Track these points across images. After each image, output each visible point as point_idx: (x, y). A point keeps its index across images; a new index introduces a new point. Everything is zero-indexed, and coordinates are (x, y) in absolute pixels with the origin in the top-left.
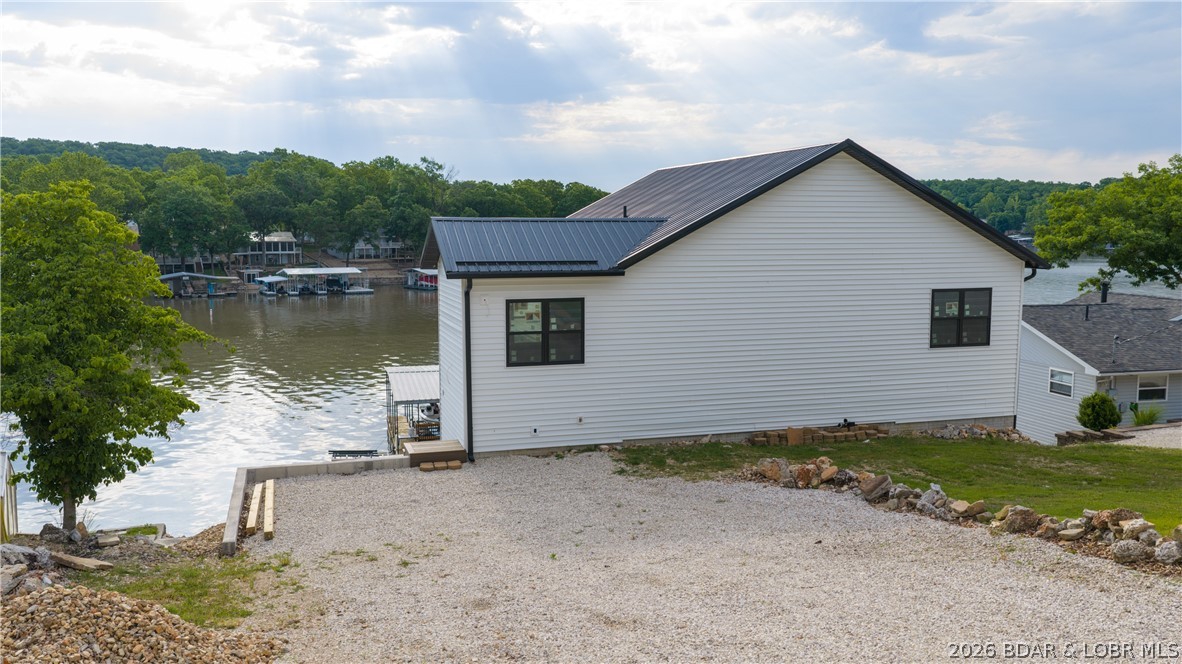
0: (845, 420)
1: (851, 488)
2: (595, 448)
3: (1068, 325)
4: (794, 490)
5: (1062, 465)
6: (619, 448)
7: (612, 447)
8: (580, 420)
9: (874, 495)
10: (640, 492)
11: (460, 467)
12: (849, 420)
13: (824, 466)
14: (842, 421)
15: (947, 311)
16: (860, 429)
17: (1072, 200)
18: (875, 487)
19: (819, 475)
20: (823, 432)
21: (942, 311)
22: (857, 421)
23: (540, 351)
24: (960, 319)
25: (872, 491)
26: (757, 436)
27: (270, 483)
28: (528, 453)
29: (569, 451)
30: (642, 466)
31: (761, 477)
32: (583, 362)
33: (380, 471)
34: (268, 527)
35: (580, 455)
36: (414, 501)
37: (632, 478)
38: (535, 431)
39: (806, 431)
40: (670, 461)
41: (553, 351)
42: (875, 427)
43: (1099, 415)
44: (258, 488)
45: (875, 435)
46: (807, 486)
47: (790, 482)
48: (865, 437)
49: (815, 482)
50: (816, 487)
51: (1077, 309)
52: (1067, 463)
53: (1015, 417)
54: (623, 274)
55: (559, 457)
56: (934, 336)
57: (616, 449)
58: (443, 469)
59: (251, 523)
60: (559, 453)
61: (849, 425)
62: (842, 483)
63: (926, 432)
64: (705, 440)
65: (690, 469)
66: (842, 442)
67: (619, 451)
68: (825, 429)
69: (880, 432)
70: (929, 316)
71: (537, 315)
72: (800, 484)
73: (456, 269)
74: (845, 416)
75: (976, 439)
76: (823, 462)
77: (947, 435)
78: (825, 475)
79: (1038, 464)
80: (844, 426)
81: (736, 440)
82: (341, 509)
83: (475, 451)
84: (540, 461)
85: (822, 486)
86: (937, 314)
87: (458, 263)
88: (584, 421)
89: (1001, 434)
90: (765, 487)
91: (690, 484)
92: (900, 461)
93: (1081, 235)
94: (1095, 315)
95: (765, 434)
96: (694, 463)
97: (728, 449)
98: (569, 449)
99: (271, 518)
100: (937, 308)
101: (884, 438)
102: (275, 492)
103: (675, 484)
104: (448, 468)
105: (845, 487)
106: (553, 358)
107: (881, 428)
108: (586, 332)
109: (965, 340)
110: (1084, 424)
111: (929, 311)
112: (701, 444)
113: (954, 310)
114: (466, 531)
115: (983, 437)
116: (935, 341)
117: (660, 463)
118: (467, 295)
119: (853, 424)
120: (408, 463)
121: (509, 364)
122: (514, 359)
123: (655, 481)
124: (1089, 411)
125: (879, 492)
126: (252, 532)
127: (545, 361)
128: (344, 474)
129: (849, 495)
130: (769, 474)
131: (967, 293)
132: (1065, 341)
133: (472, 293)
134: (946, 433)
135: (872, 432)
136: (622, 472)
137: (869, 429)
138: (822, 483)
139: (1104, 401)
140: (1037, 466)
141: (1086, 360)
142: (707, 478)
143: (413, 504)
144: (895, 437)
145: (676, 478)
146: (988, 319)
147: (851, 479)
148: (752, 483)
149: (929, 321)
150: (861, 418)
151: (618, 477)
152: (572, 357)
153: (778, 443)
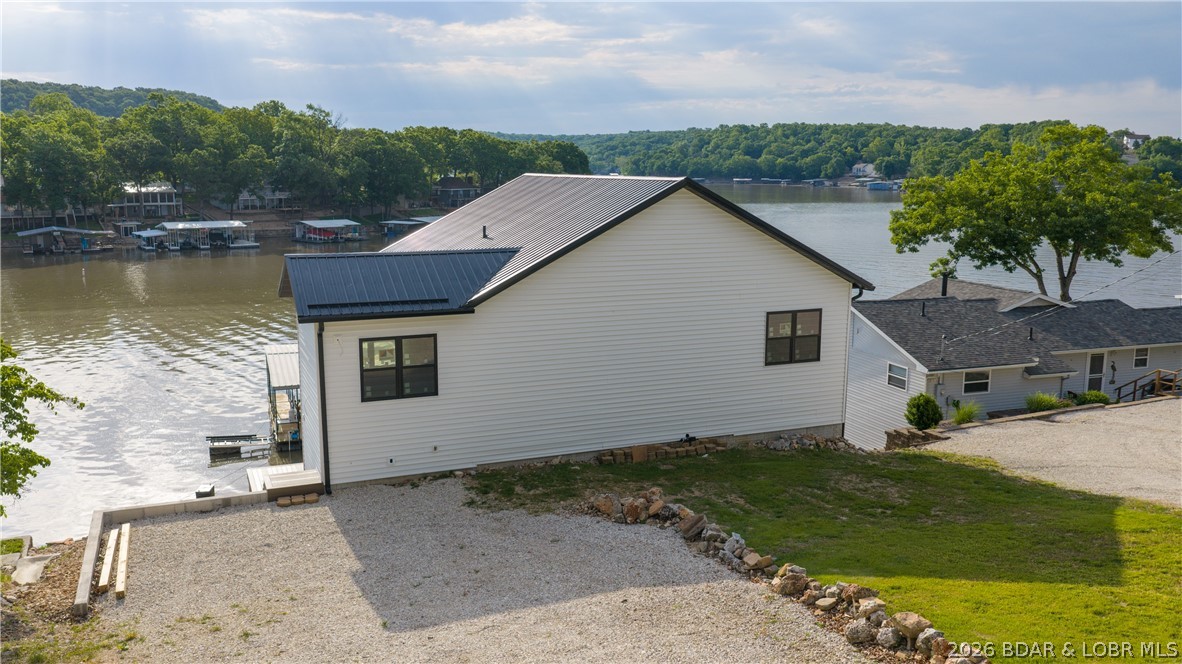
0: (687, 435)
1: (673, 524)
2: (450, 474)
3: (905, 321)
4: (623, 527)
5: (869, 485)
6: (473, 473)
7: (466, 472)
8: (435, 448)
9: (690, 533)
10: (485, 529)
11: (317, 501)
12: (691, 435)
13: (654, 498)
14: (684, 437)
15: (781, 331)
16: (701, 443)
17: (924, 187)
18: (692, 527)
19: (647, 508)
20: (666, 448)
21: (776, 331)
22: (698, 435)
23: (395, 385)
24: (793, 338)
25: (688, 530)
26: (604, 455)
27: (126, 527)
28: (386, 482)
29: (425, 478)
30: (491, 495)
31: (595, 511)
32: (436, 394)
33: (239, 508)
34: (120, 587)
35: (435, 483)
36: (268, 545)
37: (480, 511)
38: (391, 461)
39: (650, 448)
40: (518, 489)
41: (407, 385)
42: (714, 440)
43: (925, 415)
44: (114, 533)
45: (714, 448)
46: (635, 522)
47: (620, 518)
48: (705, 451)
49: (643, 516)
50: (643, 522)
51: (916, 304)
52: (875, 483)
53: (843, 424)
54: (473, 312)
55: (415, 486)
56: (769, 354)
57: (470, 475)
58: (300, 503)
59: (104, 581)
60: (412, 481)
61: (690, 440)
62: (666, 519)
63: (761, 442)
64: (556, 461)
65: (536, 499)
66: (683, 457)
67: (473, 477)
68: (669, 444)
69: (718, 445)
70: (764, 337)
71: (391, 351)
72: (629, 520)
73: (307, 313)
74: (687, 432)
75: (804, 451)
76: (653, 493)
77: (779, 447)
78: (653, 509)
79: (849, 483)
80: (686, 441)
81: (585, 459)
82: (195, 556)
83: (332, 483)
84: (396, 491)
85: (649, 521)
86: (771, 335)
87: (310, 307)
88: (439, 449)
89: (830, 444)
90: (598, 522)
91: (532, 519)
92: (727, 485)
93: (930, 221)
94: (931, 310)
95: (612, 453)
96: (540, 491)
97: (575, 471)
98: (425, 476)
99: (124, 573)
100: (771, 329)
101: (723, 451)
102: (130, 538)
103: (517, 517)
104: (305, 502)
105: (667, 524)
106: (408, 391)
107: (721, 441)
108: (439, 366)
109: (798, 357)
110: (911, 422)
111: (764, 333)
112: (552, 466)
113: (786, 331)
114: (312, 585)
115: (812, 447)
116: (770, 359)
117: (508, 492)
118: (320, 336)
119: (694, 439)
120: (266, 498)
121: (364, 399)
122: (369, 394)
123: (499, 515)
124: (914, 410)
125: (695, 530)
126: (104, 590)
127: (400, 394)
128: (202, 512)
129: (670, 532)
130: (603, 508)
131: (799, 314)
132: (901, 338)
133: (324, 334)
134: (778, 444)
135: (711, 445)
136: (471, 503)
137: (709, 442)
138: (649, 517)
139: (928, 401)
140: (845, 488)
141: (917, 358)
142: (549, 510)
143: (266, 548)
144: (732, 450)
145: (521, 510)
146: (819, 337)
147: (674, 515)
148: (588, 517)
149: (764, 342)
150: (700, 433)
151: (469, 511)
152: (426, 390)
153: (623, 461)
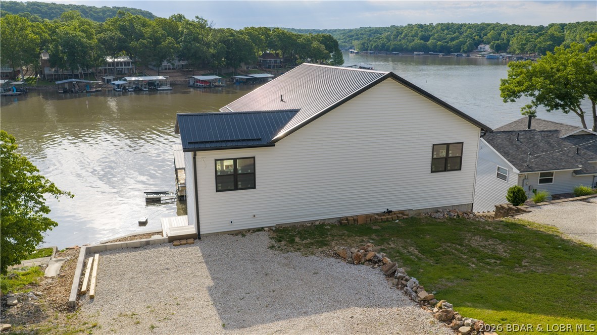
0: (388, 210)
1: (379, 266)
2: (261, 229)
3: (508, 143)
4: (352, 266)
5: (487, 243)
6: (274, 228)
7: (270, 228)
8: (254, 216)
9: (389, 273)
10: (279, 263)
11: (193, 243)
12: (389, 210)
13: (369, 249)
14: (386, 210)
15: (440, 155)
16: (395, 214)
17: (520, 66)
18: (389, 269)
19: (365, 255)
20: (376, 216)
21: (438, 154)
22: (393, 210)
23: (233, 183)
24: (446, 159)
25: (387, 271)
26: (343, 220)
27: (97, 256)
28: (229, 233)
29: (249, 231)
30: (283, 243)
31: (337, 255)
32: (255, 188)
33: (154, 246)
34: (92, 293)
35: (254, 234)
36: (167, 269)
37: (277, 252)
38: (231, 222)
39: (367, 216)
40: (297, 239)
41: (239, 183)
42: (402, 212)
43: (517, 197)
44: (91, 259)
45: (402, 217)
46: (358, 263)
47: (351, 261)
48: (397, 218)
49: (363, 261)
50: (363, 264)
51: (514, 133)
52: (491, 242)
53: (473, 204)
54: (274, 146)
55: (243, 235)
56: (433, 167)
57: (272, 230)
58: (185, 244)
59: (84, 288)
60: (242, 233)
61: (389, 212)
62: (375, 263)
63: (428, 213)
64: (317, 223)
65: (307, 246)
66: (385, 222)
67: (274, 231)
68: (377, 214)
69: (404, 215)
70: (431, 158)
71: (231, 166)
72: (355, 262)
73: (188, 146)
74: (388, 208)
75: (451, 219)
76: (369, 246)
77: (437, 217)
78: (369, 256)
79: (476, 241)
80: (387, 213)
81: (333, 221)
82: (130, 274)
83: (201, 233)
84: (234, 238)
85: (366, 263)
86: (435, 156)
87: (189, 143)
88: (256, 216)
89: (465, 215)
90: (339, 263)
91: (304, 259)
92: (408, 241)
93: (522, 85)
94: (522, 137)
95: (347, 219)
96: (308, 241)
97: (327, 229)
98: (249, 230)
99: (94, 284)
100: (435, 153)
101: (406, 218)
102: (99, 263)
103: (296, 257)
104: (187, 243)
105: (376, 266)
106: (240, 186)
107: (407, 213)
108: (256, 174)
109: (449, 168)
110: (509, 201)
111: (431, 155)
112: (315, 225)
113: (443, 154)
114: (188, 295)
115: (455, 217)
116: (434, 169)
117: (292, 241)
118: (194, 158)
119: (391, 212)
120: (167, 241)
121: (217, 191)
122: (220, 188)
123: (286, 255)
124: (511, 195)
125: (391, 271)
126: (84, 293)
127: (236, 188)
128: (135, 248)
129: (377, 271)
130: (341, 255)
131: (450, 145)
132: (505, 153)
133: (196, 157)
134: (437, 215)
135: (400, 215)
136: (272, 247)
137: (399, 214)
138: (366, 261)
139: (519, 190)
140: (474, 244)
141: (514, 165)
142: (313, 253)
143: (166, 271)
144: (412, 217)
145: (298, 253)
146: (461, 158)
147: (380, 261)
148: (333, 259)
149: (431, 160)
150: (394, 208)
151: (271, 252)
152: (249, 186)
153: (353, 223)
